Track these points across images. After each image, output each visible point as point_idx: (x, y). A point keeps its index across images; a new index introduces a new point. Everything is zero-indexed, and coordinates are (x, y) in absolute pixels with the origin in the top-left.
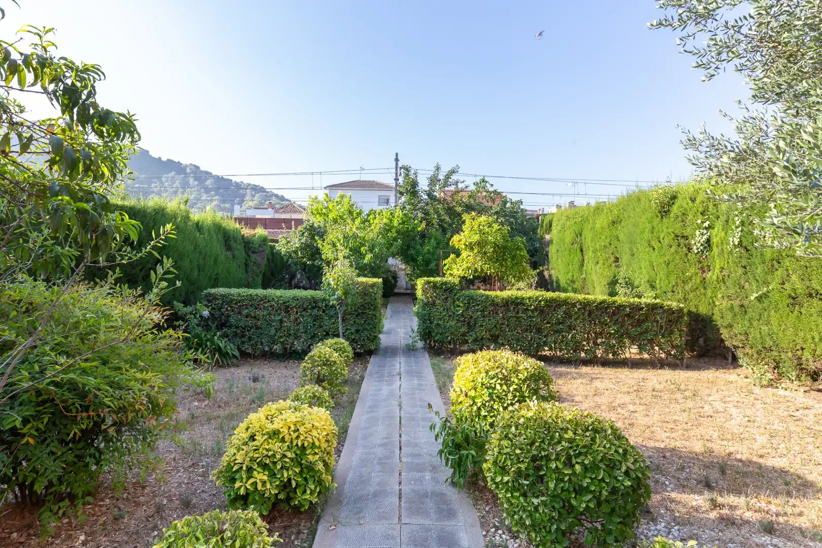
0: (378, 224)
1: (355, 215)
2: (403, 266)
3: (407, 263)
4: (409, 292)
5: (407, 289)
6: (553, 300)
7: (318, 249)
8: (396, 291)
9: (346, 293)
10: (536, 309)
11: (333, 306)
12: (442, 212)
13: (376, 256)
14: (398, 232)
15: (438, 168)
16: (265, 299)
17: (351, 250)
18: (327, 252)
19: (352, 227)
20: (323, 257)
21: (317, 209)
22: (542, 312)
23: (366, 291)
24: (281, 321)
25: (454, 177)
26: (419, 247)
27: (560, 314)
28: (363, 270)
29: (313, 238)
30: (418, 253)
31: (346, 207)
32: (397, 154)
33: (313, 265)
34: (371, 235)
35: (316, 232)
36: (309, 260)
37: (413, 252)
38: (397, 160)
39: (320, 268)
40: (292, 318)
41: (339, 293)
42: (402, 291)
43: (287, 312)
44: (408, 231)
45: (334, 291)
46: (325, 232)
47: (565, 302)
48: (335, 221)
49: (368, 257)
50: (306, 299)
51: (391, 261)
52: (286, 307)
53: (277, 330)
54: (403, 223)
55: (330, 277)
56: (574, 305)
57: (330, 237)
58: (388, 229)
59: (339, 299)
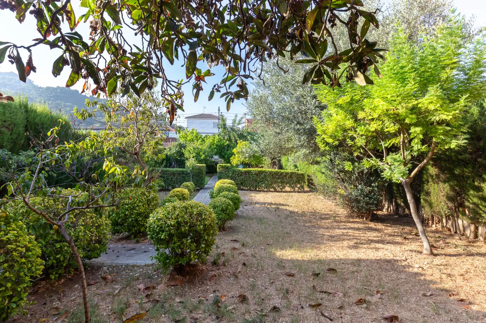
0: (208, 142)
1: (198, 138)
2: (221, 160)
6: (261, 171)
7: (183, 153)
9: (193, 169)
10: (255, 174)
11: (189, 173)
12: (236, 137)
13: (206, 156)
14: (217, 145)
15: (236, 116)
16: (167, 171)
17: (196, 153)
18: (187, 155)
19: (197, 144)
20: (185, 156)
21: (182, 136)
22: (257, 175)
23: (199, 168)
24: (172, 178)
27: (263, 176)
28: (200, 161)
29: (181, 148)
30: (225, 154)
31: (195, 134)
32: (219, 107)
33: (181, 159)
34: (204, 148)
35: (182, 146)
36: (179, 157)
38: (219, 110)
39: (184, 161)
40: (175, 177)
41: (191, 169)
43: (174, 175)
44: (221, 145)
45: (189, 168)
46: (186, 146)
47: (264, 172)
48: (190, 141)
49: (203, 156)
50: (180, 171)
52: (174, 174)
53: (170, 181)
54: (219, 142)
55: (188, 164)
56: (267, 173)
57: (188, 148)
58: (212, 144)
59: (191, 170)
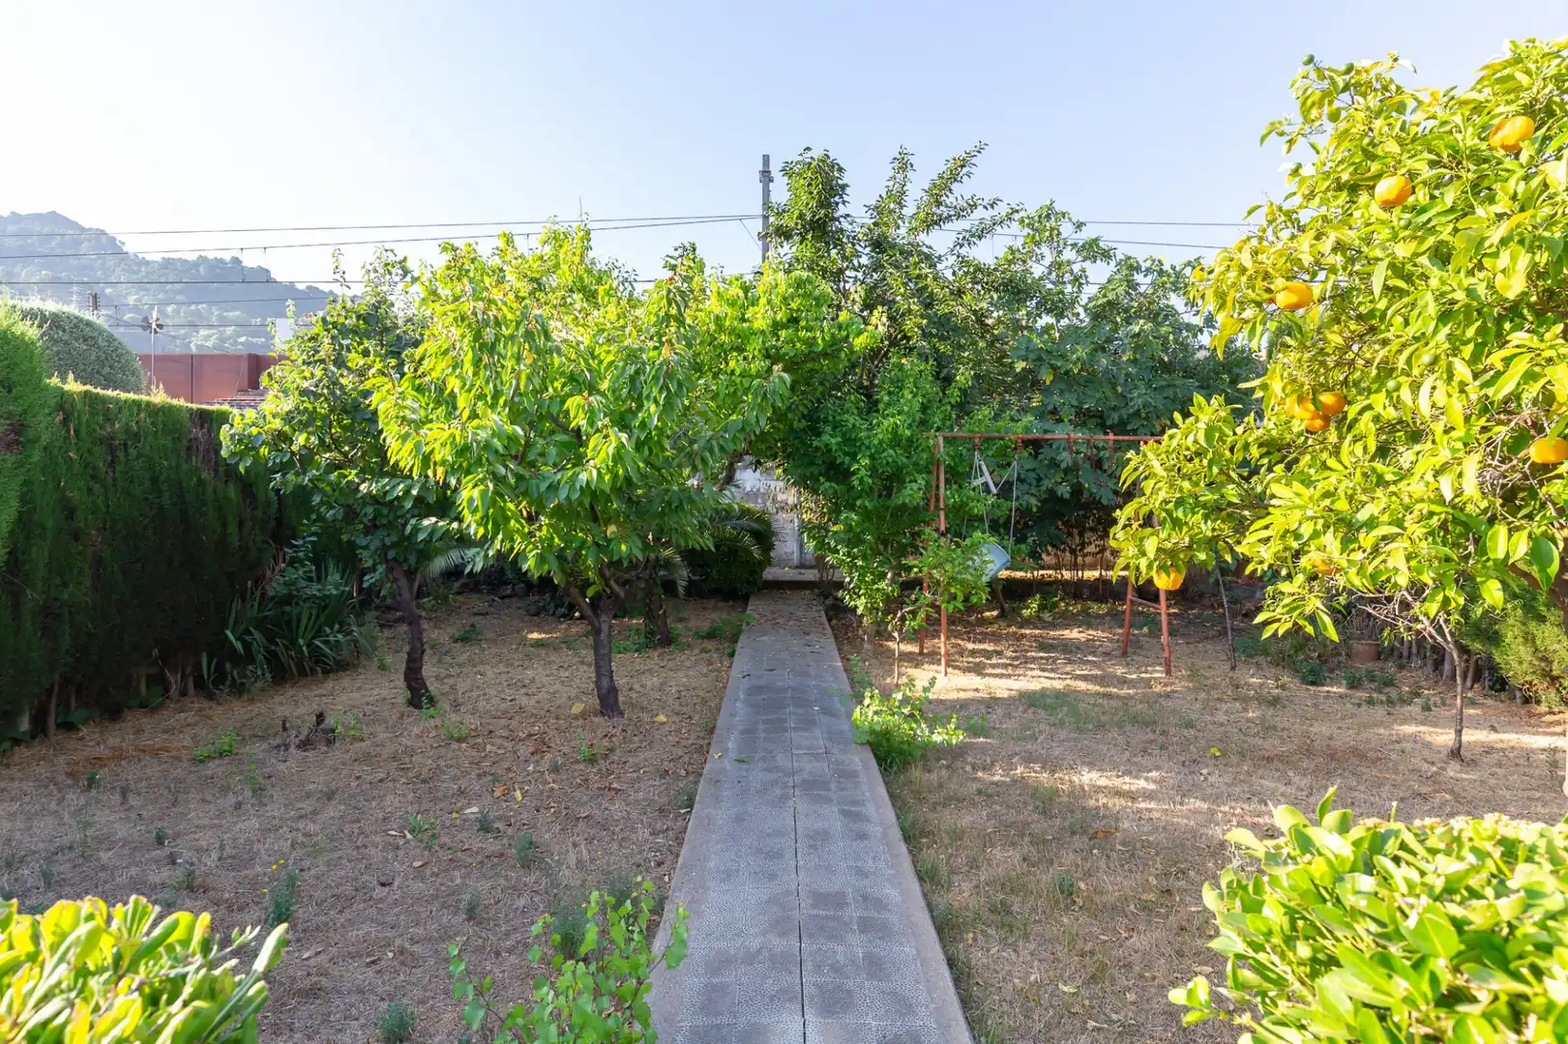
2: (791, 497)
3: (806, 482)
4: (810, 575)
5: (802, 566)
8: (770, 573)
15: (903, 164)
25: (961, 192)
26: (852, 419)
37: (830, 439)
42: (788, 574)
44: (812, 355)
51: (749, 478)
54: (792, 320)
